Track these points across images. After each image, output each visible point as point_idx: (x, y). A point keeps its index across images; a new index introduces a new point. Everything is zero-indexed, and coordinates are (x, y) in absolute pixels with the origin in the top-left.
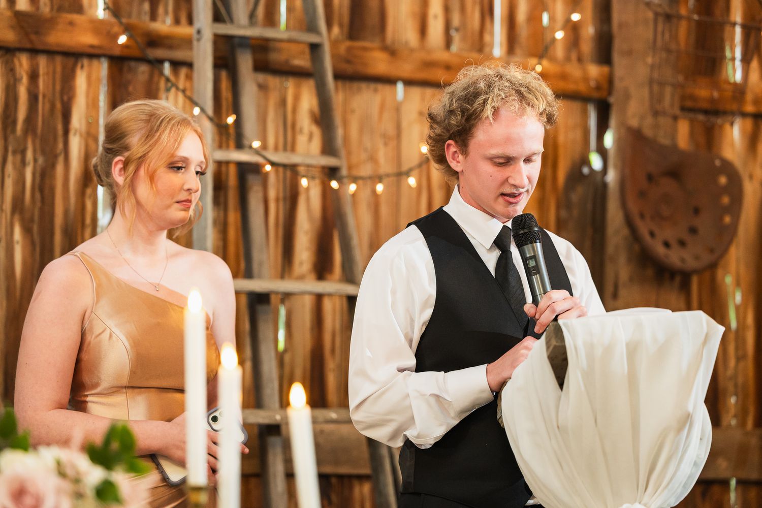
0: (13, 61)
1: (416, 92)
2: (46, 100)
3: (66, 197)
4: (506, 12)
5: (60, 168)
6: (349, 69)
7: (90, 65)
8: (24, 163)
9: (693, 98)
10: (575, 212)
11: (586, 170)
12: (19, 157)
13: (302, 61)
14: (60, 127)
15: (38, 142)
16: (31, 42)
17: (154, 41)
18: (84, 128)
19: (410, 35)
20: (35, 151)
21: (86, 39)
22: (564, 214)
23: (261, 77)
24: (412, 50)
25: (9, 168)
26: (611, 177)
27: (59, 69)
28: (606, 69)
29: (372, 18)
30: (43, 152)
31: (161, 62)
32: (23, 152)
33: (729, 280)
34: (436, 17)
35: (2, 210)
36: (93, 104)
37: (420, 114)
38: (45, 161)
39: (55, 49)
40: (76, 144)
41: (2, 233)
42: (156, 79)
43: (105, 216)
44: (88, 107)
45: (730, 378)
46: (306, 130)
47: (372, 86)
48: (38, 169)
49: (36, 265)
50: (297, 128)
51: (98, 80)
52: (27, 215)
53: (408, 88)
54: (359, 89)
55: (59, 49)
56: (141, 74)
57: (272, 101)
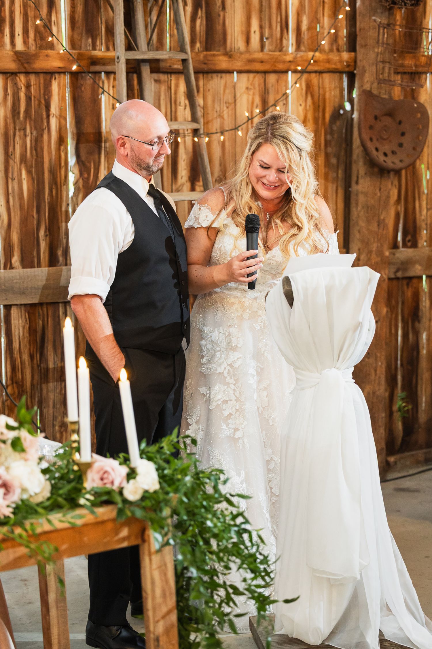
0: (16, 79)
1: (244, 76)
2: (36, 99)
3: (50, 152)
4: (295, 26)
5: (45, 137)
6: (205, 68)
7: (59, 78)
8: (25, 135)
9: (402, 66)
10: (336, 136)
11: (342, 112)
12: (22, 132)
13: (178, 66)
14: (44, 114)
15: (32, 123)
16: (25, 68)
17: (95, 61)
18: (58, 113)
19: (240, 44)
20: (31, 128)
21: (56, 64)
22: (329, 137)
23: (155, 76)
24: (241, 53)
25: (17, 138)
26: (355, 116)
27: (42, 81)
28: (353, 54)
29: (219, 36)
30: (36, 129)
31: (100, 73)
32: (25, 129)
33: (423, 166)
34: (255, 32)
35: (15, 162)
36: (62, 99)
37: (247, 88)
38: (37, 133)
39: (39, 71)
40: (54, 122)
41: (15, 175)
42: (97, 81)
43: (72, 161)
44: (59, 101)
45: (424, 220)
46: (183, 104)
47: (219, 75)
48: (34, 138)
49: (35, 191)
50: (178, 103)
51: (65, 85)
52: (29, 164)
53: (239, 74)
54: (212, 77)
55: (41, 71)
56: (88, 80)
57: (163, 88)
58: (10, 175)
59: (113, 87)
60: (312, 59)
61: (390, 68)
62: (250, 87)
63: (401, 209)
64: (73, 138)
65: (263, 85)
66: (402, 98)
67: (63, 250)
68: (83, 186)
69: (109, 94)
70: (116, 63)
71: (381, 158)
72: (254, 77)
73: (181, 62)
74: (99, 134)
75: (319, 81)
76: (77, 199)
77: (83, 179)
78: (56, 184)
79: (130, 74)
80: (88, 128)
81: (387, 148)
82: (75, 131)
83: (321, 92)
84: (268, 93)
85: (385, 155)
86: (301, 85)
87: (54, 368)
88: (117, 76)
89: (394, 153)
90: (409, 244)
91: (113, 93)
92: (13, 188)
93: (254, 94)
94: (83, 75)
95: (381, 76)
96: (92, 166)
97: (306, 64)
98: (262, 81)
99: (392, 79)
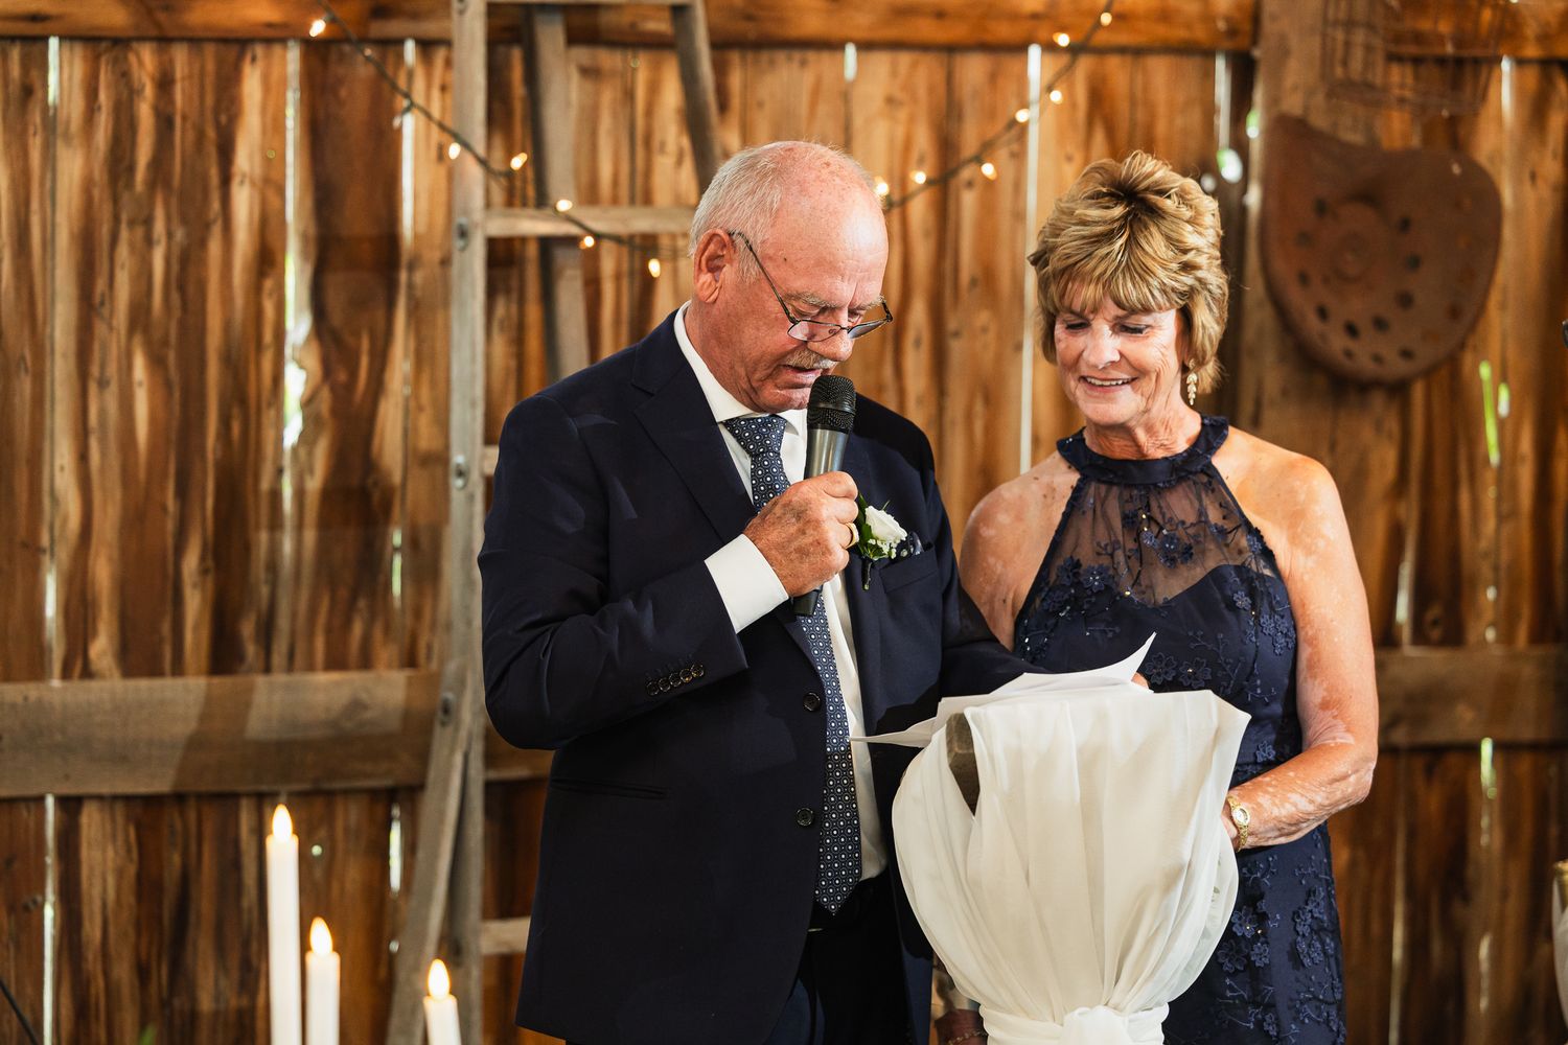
0: (126, 58)
1: (881, 61)
2: (189, 125)
3: (227, 300)
5: (215, 247)
6: (751, 30)
7: (268, 56)
8: (149, 241)
9: (1419, 38)
12: (140, 231)
13: (660, 25)
14: (214, 173)
15: (174, 201)
16: (158, 25)
18: (258, 171)
20: (168, 219)
21: (260, 13)
23: (582, 54)
25: (123, 252)
27: (210, 66)
30: (184, 221)
31: (400, 42)
32: (148, 222)
33: (1485, 371)
35: (111, 328)
36: (275, 126)
37: (890, 101)
38: (188, 235)
39: (201, 34)
40: (243, 202)
41: (112, 370)
42: (390, 71)
43: (298, 326)
44: (264, 132)
45: (1486, 555)
46: (671, 147)
47: (797, 55)
48: (176, 251)
49: (175, 424)
50: (656, 144)
51: (283, 83)
52: (157, 335)
53: (864, 55)
54: (772, 63)
55: (209, 34)
56: (361, 67)
57: (608, 96)
58: (95, 370)
59: (443, 88)
60: (1107, 9)
61: (1369, 48)
62: (899, 94)
63: (1410, 513)
64: (304, 254)
65: (941, 90)
66: (1415, 141)
67: (258, 623)
68: (334, 412)
69: (428, 115)
70: (455, 15)
71: (1336, 343)
72: (914, 65)
73: (667, 15)
74: (389, 238)
75: (1132, 81)
76: (310, 454)
77: (333, 390)
78: (243, 401)
79: (501, 49)
80: (355, 221)
81: (1357, 307)
82: (312, 231)
83: (1140, 116)
84: (960, 117)
85: (1352, 330)
86: (1070, 96)
87: (216, 1014)
88: (457, 55)
89: (1380, 324)
90: (1436, 634)
91: (443, 109)
92: (102, 412)
93: (912, 120)
94: (347, 48)
95: (1339, 71)
96: (365, 344)
97: (1088, 24)
98: (939, 77)
99: (1378, 80)
